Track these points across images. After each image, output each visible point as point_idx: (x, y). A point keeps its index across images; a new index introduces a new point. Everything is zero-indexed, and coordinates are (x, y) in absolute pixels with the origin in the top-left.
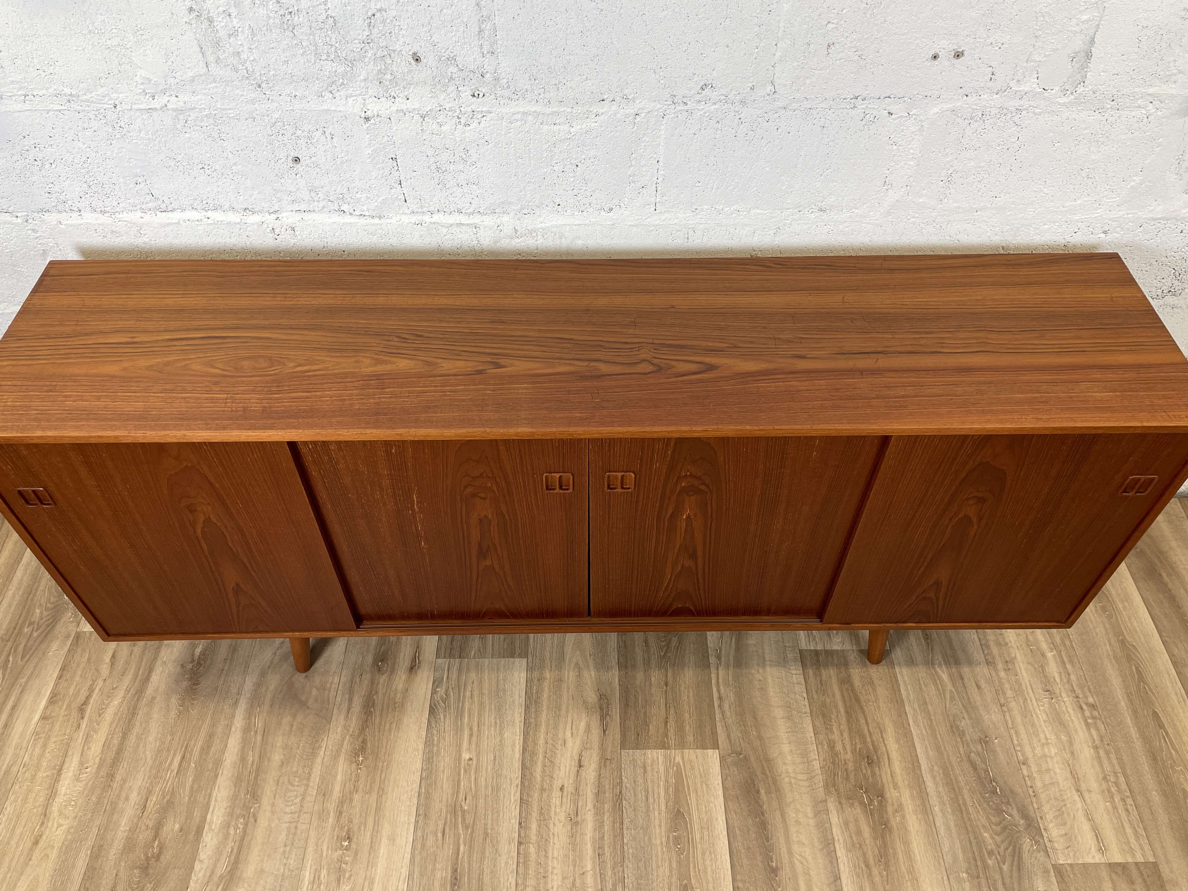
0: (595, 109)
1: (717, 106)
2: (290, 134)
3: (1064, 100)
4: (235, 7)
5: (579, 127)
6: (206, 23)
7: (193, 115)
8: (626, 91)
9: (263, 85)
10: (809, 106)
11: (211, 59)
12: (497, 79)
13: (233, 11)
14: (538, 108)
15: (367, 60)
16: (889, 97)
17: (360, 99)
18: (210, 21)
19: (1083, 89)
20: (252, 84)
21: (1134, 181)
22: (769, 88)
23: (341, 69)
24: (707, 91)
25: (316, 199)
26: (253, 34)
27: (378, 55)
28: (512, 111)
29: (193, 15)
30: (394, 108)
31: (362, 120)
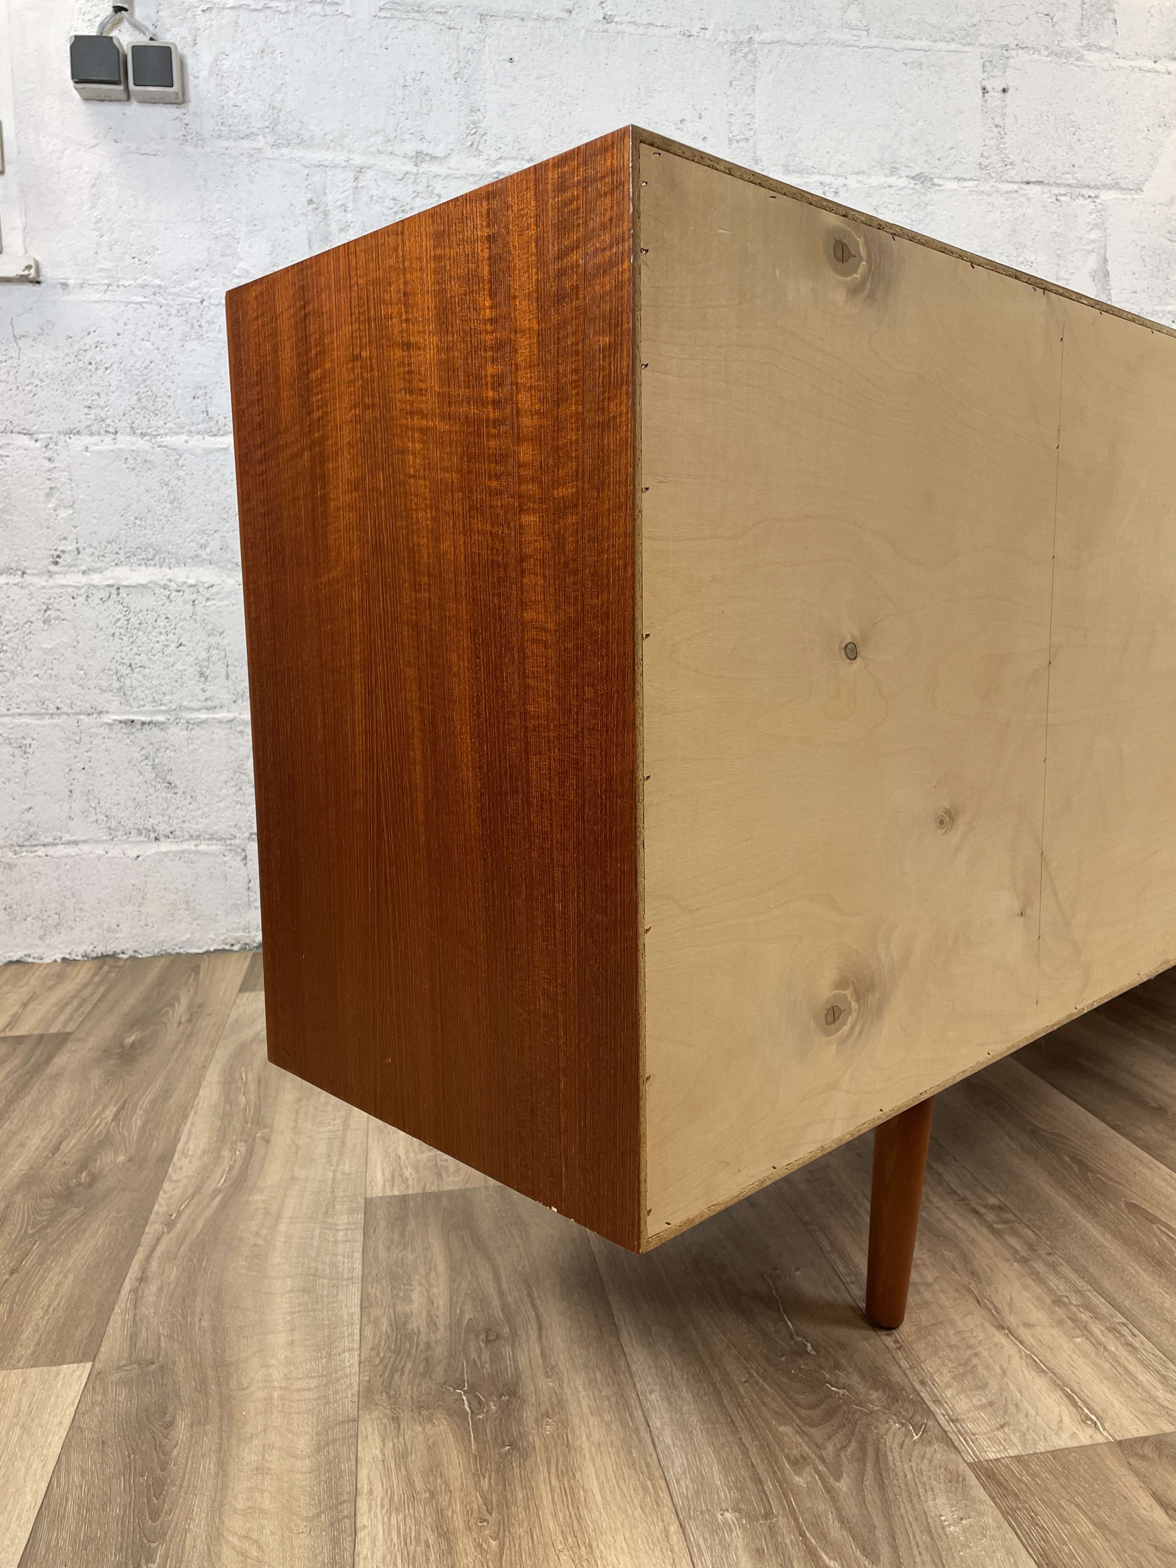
6: (321, 216)
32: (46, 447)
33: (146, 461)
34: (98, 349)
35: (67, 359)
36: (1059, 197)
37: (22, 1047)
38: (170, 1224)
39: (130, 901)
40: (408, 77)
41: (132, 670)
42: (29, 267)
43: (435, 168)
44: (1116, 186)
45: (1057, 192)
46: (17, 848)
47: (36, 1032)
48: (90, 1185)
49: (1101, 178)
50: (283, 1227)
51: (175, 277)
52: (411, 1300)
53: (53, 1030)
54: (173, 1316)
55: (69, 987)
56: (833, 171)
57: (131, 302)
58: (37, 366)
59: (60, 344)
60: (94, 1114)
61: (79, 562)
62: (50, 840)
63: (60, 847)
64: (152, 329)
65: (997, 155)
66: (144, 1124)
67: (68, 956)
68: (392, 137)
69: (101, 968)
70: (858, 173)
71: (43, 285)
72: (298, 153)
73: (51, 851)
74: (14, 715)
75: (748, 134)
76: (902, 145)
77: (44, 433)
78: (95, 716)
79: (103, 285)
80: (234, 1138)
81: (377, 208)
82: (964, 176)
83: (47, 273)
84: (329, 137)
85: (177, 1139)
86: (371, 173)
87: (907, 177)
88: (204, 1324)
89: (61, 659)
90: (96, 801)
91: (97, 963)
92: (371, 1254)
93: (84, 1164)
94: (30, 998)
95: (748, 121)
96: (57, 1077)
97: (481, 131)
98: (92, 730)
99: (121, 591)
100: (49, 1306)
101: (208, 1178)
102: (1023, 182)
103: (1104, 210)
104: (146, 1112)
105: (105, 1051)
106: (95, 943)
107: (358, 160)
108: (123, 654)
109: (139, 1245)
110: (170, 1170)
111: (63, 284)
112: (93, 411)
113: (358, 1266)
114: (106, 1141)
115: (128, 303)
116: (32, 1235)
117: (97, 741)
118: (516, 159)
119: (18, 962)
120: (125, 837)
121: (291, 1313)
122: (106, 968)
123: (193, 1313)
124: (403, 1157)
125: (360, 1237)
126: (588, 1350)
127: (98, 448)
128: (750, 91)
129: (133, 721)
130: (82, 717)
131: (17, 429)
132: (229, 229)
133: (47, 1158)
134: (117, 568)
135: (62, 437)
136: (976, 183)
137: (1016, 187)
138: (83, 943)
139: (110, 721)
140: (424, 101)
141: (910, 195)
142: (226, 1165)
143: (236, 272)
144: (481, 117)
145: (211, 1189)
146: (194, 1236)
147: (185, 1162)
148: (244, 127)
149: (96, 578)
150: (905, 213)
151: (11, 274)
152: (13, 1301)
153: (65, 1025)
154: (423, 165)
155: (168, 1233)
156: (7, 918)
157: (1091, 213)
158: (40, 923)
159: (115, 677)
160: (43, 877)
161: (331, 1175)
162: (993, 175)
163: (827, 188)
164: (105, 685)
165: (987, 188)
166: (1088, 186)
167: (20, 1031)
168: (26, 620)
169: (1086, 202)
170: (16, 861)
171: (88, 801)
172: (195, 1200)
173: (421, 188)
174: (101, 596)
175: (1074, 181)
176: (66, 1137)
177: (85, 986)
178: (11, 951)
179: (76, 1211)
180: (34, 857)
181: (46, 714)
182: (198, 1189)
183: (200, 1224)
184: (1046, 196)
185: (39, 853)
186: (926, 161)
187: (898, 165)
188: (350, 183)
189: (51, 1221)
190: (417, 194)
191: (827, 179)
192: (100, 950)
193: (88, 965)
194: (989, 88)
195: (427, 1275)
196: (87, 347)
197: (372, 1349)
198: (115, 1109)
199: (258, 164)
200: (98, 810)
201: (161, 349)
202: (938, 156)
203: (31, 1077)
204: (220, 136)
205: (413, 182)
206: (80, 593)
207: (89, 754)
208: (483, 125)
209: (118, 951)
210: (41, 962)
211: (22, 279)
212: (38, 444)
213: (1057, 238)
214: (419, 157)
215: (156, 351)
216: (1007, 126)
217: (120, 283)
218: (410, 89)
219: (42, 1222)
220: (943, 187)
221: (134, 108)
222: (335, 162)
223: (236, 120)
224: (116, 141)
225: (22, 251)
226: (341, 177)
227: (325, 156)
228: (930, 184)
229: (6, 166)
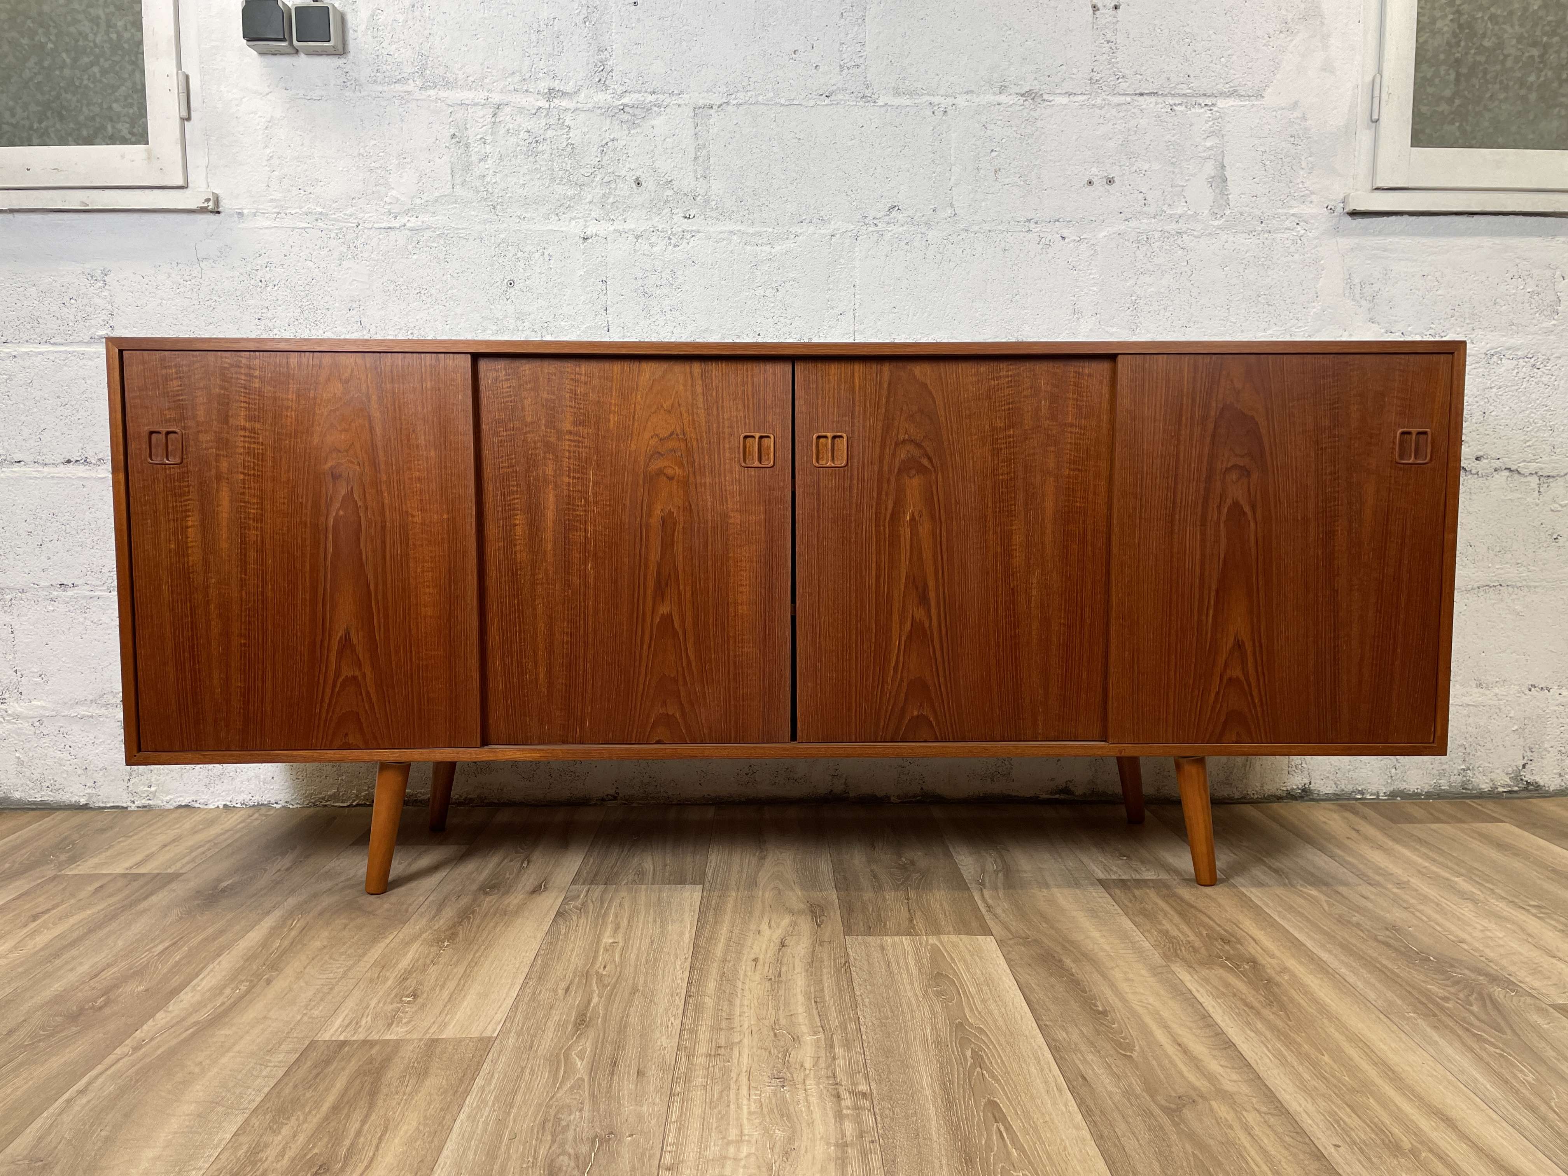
0: (794, 229)
1: (904, 228)
2: (511, 255)
3: (1216, 223)
4: (491, 135)
5: (780, 247)
6: (463, 148)
7: (428, 234)
8: (822, 213)
9: (499, 207)
10: (988, 228)
11: (458, 180)
12: (707, 201)
13: (489, 138)
14: (743, 228)
15: (595, 183)
16: (1058, 221)
17: (582, 221)
18: (467, 146)
19: (1229, 211)
20: (488, 206)
21: (1314, 307)
22: (949, 211)
23: (571, 192)
24: (894, 213)
25: (520, 328)
26: (501, 159)
27: (605, 181)
28: (718, 229)
29: (454, 141)
30: (612, 228)
31: (581, 240)
34: (268, 269)
35: (242, 278)
36: (1174, 107)
37: (135, 883)
38: (136, 1049)
40: (541, 23)
42: (208, 200)
43: (565, 103)
44: (1233, 93)
45: (1171, 102)
47: (156, 871)
48: (100, 1008)
49: (1218, 87)
50: (224, 1060)
51: (334, 205)
52: (280, 1132)
53: (171, 870)
55: (212, 832)
56: (942, 92)
57: (296, 228)
58: (216, 285)
59: (235, 265)
60: (148, 947)
64: (314, 250)
65: (1109, 69)
66: (180, 960)
67: (229, 804)
68: (527, 76)
70: (967, 93)
71: (222, 214)
72: (443, 94)
75: (858, 61)
76: (1012, 64)
79: (272, 213)
80: (244, 978)
81: (513, 140)
82: (1075, 91)
83: (226, 204)
84: (471, 79)
85: (196, 975)
86: (507, 109)
87: (1017, 94)
88: (103, 1133)
91: (251, 811)
92: (277, 1090)
93: (106, 992)
94: (173, 840)
95: (858, 49)
96: (145, 911)
97: (608, 68)
101: (196, 1012)
102: (1136, 94)
103: (1221, 117)
104: (190, 950)
105: (198, 892)
106: (255, 793)
107: (496, 98)
109: (99, 1064)
110: (171, 1002)
111: (239, 213)
112: (262, 322)
113: (259, 1099)
114: (138, 973)
115: (293, 229)
116: (26, 1046)
118: (640, 92)
119: (186, 806)
121: (176, 1133)
123: (100, 1124)
124: (372, 1006)
125: (281, 1073)
128: (860, 21)
132: (382, 162)
133: (84, 983)
136: (1086, 97)
137: (1128, 99)
140: (556, 43)
141: (1019, 111)
142: (219, 1001)
143: (386, 199)
144: (608, 56)
145: (193, 1021)
146: (148, 1061)
147: (189, 996)
148: (397, 73)
150: (1015, 128)
151: (194, 207)
153: (184, 866)
154: (555, 100)
155: (132, 1054)
157: (1207, 122)
158: (206, 773)
161: (299, 1017)
162: (1105, 88)
163: (936, 108)
165: (1099, 101)
166: (1205, 95)
167: (144, 869)
169: (1202, 110)
172: (173, 1030)
173: (552, 121)
175: (1189, 91)
176: (111, 966)
177: (228, 831)
178: (180, 796)
179: (74, 1029)
182: (183, 1019)
183: (161, 1051)
184: (1160, 106)
186: (1036, 79)
187: (1007, 84)
188: (489, 119)
189: (48, 1036)
190: (549, 126)
191: (936, 100)
192: (257, 799)
193: (242, 812)
194: (1100, 5)
195: (310, 1112)
196: (258, 267)
197: (218, 1170)
198: (167, 944)
199: (408, 105)
201: (321, 267)
202: (1047, 73)
203: (123, 911)
204: (375, 81)
205: (545, 116)
208: (610, 63)
209: (273, 801)
210: (205, 807)
211: (203, 210)
213: (1171, 147)
214: (551, 94)
215: (317, 270)
216: (1118, 41)
217: (288, 211)
218: (544, 33)
219: (41, 1036)
220: (1053, 103)
221: (302, 59)
222: (476, 101)
223: (389, 67)
224: (286, 89)
225: (205, 186)
226: (481, 113)
227: (467, 95)
228: (1039, 100)
229: (192, 113)
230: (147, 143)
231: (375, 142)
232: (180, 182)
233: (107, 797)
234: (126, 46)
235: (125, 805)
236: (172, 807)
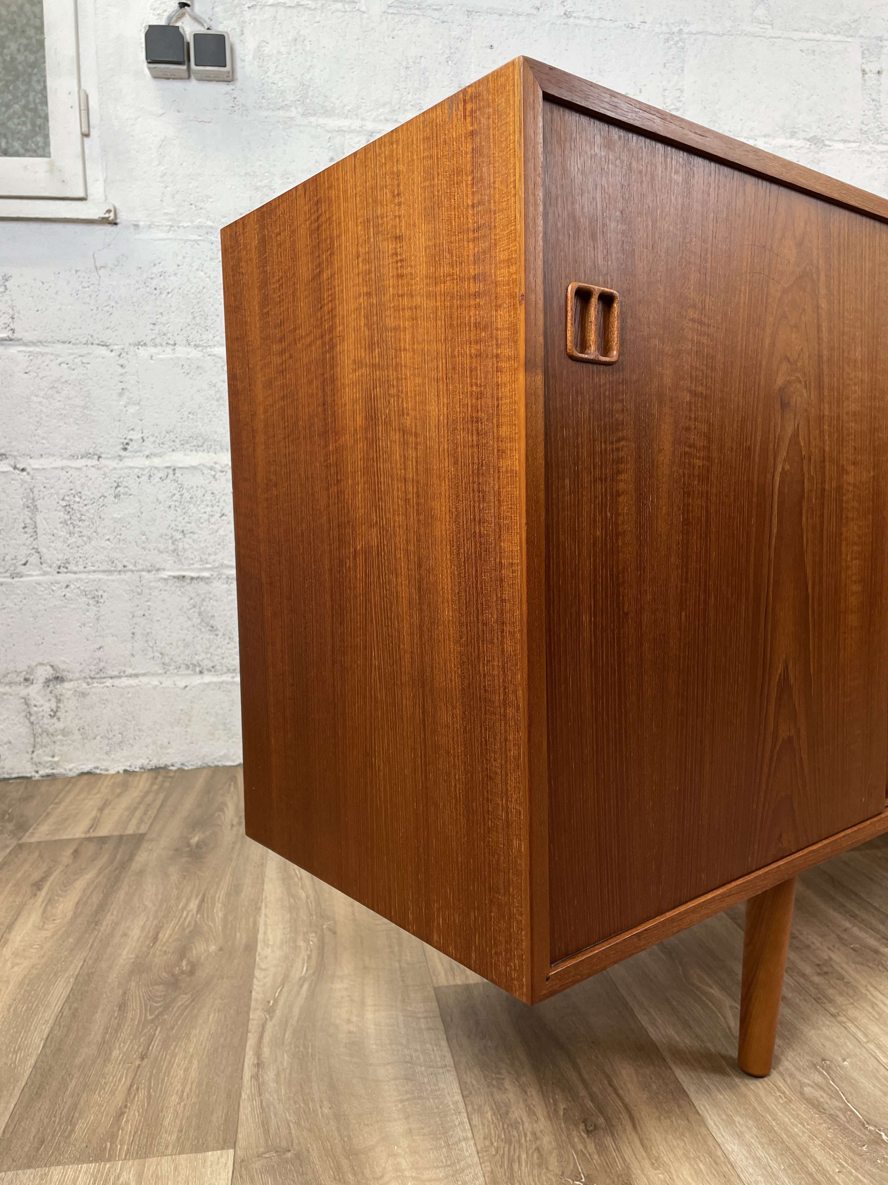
32: (119, 355)
33: (198, 367)
34: (162, 278)
35: (138, 286)
37: (107, 846)
38: (270, 1011)
39: (178, 723)
40: (410, 61)
41: (184, 535)
42: (109, 211)
46: (89, 680)
47: (116, 833)
48: (192, 973)
52: (505, 1089)
53: (130, 831)
54: (296, 1102)
55: (134, 794)
57: (188, 240)
58: (113, 291)
59: (132, 274)
60: (180, 907)
61: (143, 448)
62: (116, 673)
63: (124, 679)
64: (205, 261)
65: (874, 122)
66: (225, 916)
67: (128, 769)
68: (396, 109)
69: (156, 778)
70: (765, 136)
71: (119, 226)
72: (321, 121)
73: (117, 682)
74: (89, 572)
75: (678, 105)
76: (800, 114)
77: (117, 345)
78: (154, 572)
79: (166, 226)
80: (305, 930)
82: (849, 139)
83: (123, 216)
84: (347, 108)
85: (256, 930)
87: (804, 139)
88: (326, 1111)
89: (128, 527)
90: (154, 641)
91: (153, 774)
93: (182, 953)
94: (105, 804)
95: (678, 95)
96: (141, 873)
98: (152, 584)
99: (177, 471)
100: (183, 1092)
101: (292, 966)
104: (224, 904)
105: (176, 850)
106: (151, 757)
107: (370, 127)
108: (177, 523)
109: (247, 1032)
110: (257, 959)
111: (135, 225)
112: (157, 328)
113: (448, 1054)
114: (196, 931)
115: (186, 241)
116: (152, 1021)
117: (156, 593)
119: (89, 773)
120: (176, 671)
121: (401, 1101)
122: (160, 778)
123: (313, 1100)
125: (440, 1025)
126: (683, 1140)
127: (160, 356)
128: (680, 71)
129: (184, 577)
130: (144, 573)
131: (97, 342)
132: (266, 181)
133: (149, 948)
134: (174, 453)
135: (132, 348)
136: (858, 144)
138: (141, 757)
139: (166, 577)
140: (422, 81)
141: (807, 153)
142: (304, 955)
145: (297, 976)
146: (294, 1023)
147: (268, 951)
148: (280, 100)
149: (156, 461)
151: (96, 217)
152: (150, 1088)
153: (138, 827)
155: (271, 1019)
156: (80, 737)
158: (106, 741)
159: (170, 541)
160: (110, 703)
161: (397, 964)
162: (871, 138)
164: (162, 547)
165: (866, 148)
167: (103, 832)
168: (101, 495)
170: (89, 690)
171: (147, 641)
172: (286, 988)
174: (162, 475)
176: (161, 927)
177: (147, 793)
178: (83, 764)
179: (185, 997)
180: (103, 688)
181: (115, 571)
182: (286, 977)
183: (296, 1011)
185: (107, 684)
186: (819, 127)
187: (796, 130)
189: (167, 1007)
192: (154, 763)
193: (145, 776)
194: (867, 70)
195: (513, 1063)
196: (153, 276)
197: (485, 1138)
198: (197, 902)
199: (291, 129)
200: (155, 649)
201: (212, 277)
202: (827, 123)
203: (120, 873)
204: (261, 107)
206: (145, 473)
207: (149, 603)
209: (169, 763)
210: (106, 773)
211: (104, 221)
212: (113, 354)
215: (207, 279)
216: (882, 100)
217: (180, 225)
218: (412, 70)
219: (157, 1008)
220: (832, 148)
221: (193, 84)
222: (353, 128)
223: (273, 95)
224: (179, 112)
225: (103, 198)
226: (357, 139)
227: (344, 123)
228: (821, 145)
229: (91, 130)
230: (50, 157)
231: (260, 163)
232: (81, 194)
233: (12, 769)
234: (20, 68)
235: (29, 775)
236: (74, 775)
